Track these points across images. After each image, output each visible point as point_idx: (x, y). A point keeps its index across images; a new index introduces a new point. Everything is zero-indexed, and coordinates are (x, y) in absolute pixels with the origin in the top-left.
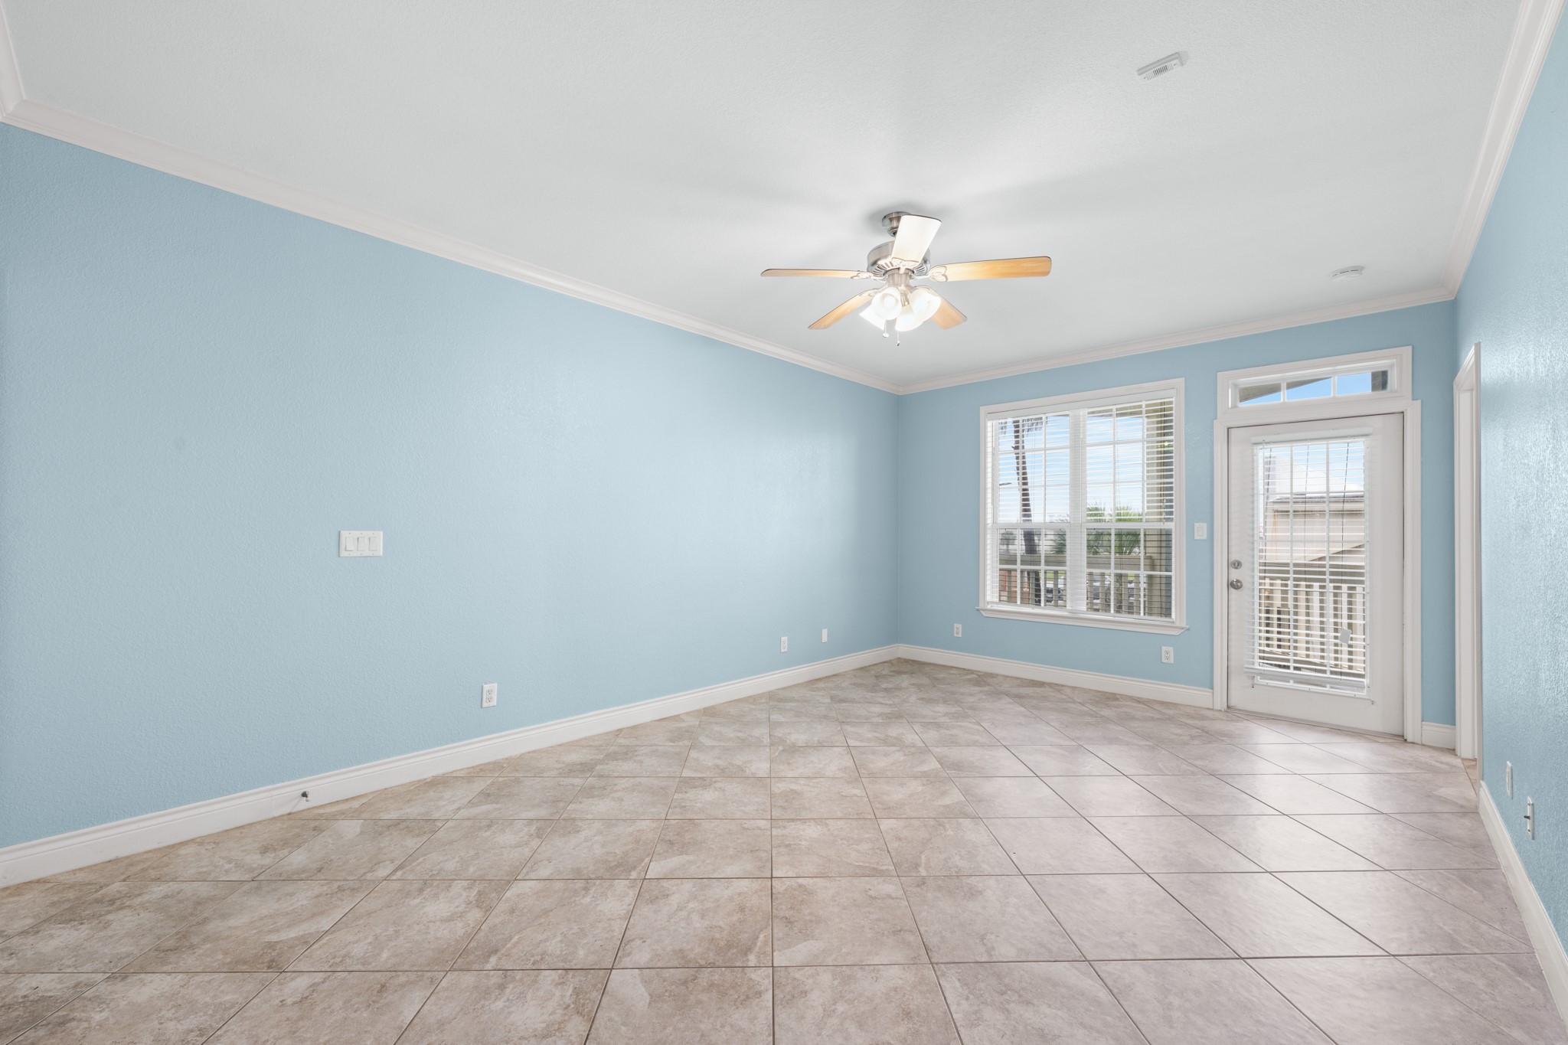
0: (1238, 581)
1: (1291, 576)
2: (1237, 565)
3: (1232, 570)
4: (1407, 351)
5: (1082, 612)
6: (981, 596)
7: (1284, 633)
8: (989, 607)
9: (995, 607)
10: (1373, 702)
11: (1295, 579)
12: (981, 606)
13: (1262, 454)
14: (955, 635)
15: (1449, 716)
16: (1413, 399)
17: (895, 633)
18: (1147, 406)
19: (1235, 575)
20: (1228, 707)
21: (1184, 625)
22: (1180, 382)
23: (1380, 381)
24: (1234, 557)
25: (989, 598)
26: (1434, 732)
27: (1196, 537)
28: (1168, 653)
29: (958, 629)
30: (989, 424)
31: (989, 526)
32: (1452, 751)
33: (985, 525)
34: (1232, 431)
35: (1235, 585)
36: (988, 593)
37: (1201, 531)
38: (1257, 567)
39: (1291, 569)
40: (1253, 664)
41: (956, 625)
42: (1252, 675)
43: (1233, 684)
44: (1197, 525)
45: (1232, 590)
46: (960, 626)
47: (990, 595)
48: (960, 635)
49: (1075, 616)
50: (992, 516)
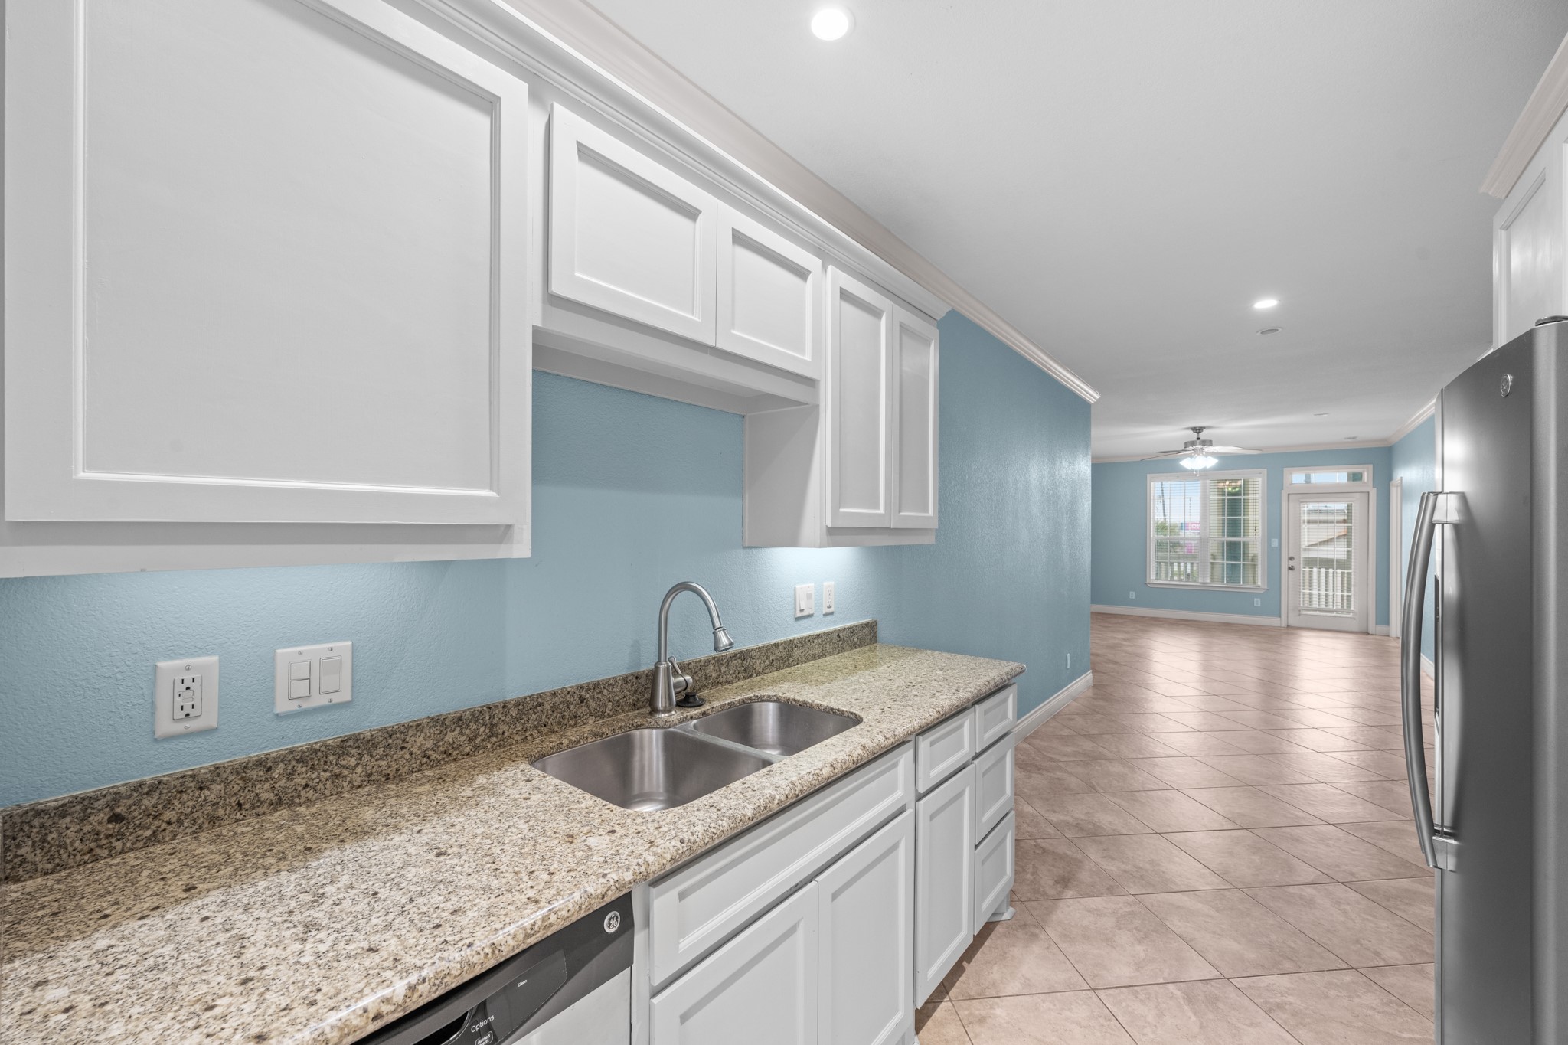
0: (1292, 566)
1: (1318, 564)
2: (1291, 559)
3: (1290, 561)
4: (1371, 466)
5: (1207, 583)
6: (1148, 576)
8: (1152, 582)
9: (1155, 582)
10: (1355, 618)
11: (1320, 568)
12: (1148, 581)
14: (1131, 597)
15: (1387, 622)
16: (1373, 487)
19: (1291, 563)
20: (1288, 625)
21: (1266, 587)
22: (1264, 470)
23: (1355, 477)
24: (1291, 555)
25: (1151, 577)
26: (1381, 629)
27: (1272, 546)
28: (1257, 602)
29: (1132, 595)
30: (1152, 483)
31: (1152, 538)
32: (1388, 636)
33: (1150, 538)
34: (1288, 496)
35: (1291, 568)
36: (1152, 574)
37: (1276, 543)
38: (1302, 560)
39: (1319, 560)
40: (1300, 605)
41: (1131, 593)
42: (1299, 609)
43: (1290, 613)
44: (1272, 539)
45: (1290, 571)
46: (1134, 593)
47: (1153, 577)
48: (1134, 598)
49: (1204, 585)
50: (1153, 535)
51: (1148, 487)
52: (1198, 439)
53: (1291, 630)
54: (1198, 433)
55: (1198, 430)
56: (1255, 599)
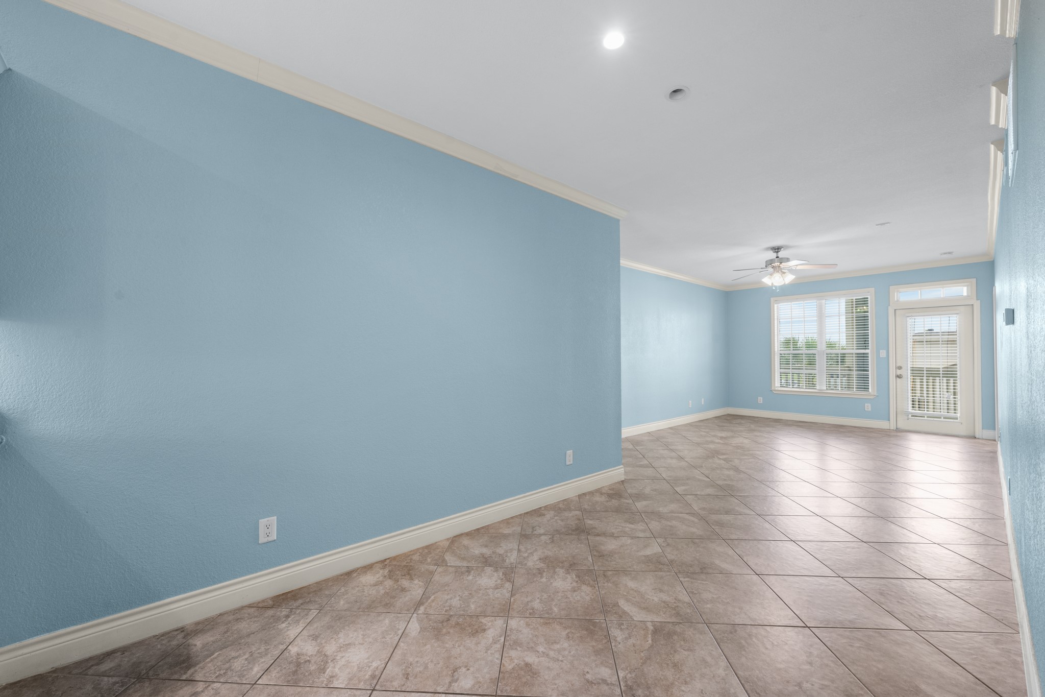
0: (900, 375)
1: (925, 372)
2: (900, 368)
3: (898, 370)
4: (974, 281)
5: (824, 390)
6: (773, 384)
7: (922, 405)
8: (776, 389)
9: (780, 389)
10: (962, 423)
11: (927, 376)
12: (773, 389)
13: (910, 321)
14: (759, 402)
15: (993, 426)
16: (977, 300)
17: (728, 403)
18: (856, 299)
19: (899, 372)
20: (897, 428)
21: (875, 393)
22: (872, 290)
24: (898, 365)
25: (776, 385)
26: (988, 434)
27: (881, 356)
28: (868, 407)
29: (760, 400)
30: (776, 305)
31: (776, 352)
32: (995, 440)
33: (774, 351)
34: (897, 311)
35: (899, 377)
36: (776, 382)
37: (883, 354)
38: (909, 369)
39: (925, 369)
40: (908, 409)
41: (759, 398)
42: (907, 414)
43: (898, 419)
44: (881, 351)
45: (898, 379)
46: (761, 398)
47: (777, 384)
48: (762, 402)
49: (821, 392)
50: (777, 348)
51: (772, 308)
52: (777, 257)
53: (899, 432)
54: (777, 252)
55: (777, 249)
56: (866, 405)
